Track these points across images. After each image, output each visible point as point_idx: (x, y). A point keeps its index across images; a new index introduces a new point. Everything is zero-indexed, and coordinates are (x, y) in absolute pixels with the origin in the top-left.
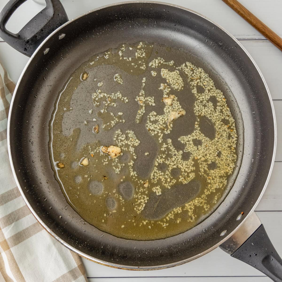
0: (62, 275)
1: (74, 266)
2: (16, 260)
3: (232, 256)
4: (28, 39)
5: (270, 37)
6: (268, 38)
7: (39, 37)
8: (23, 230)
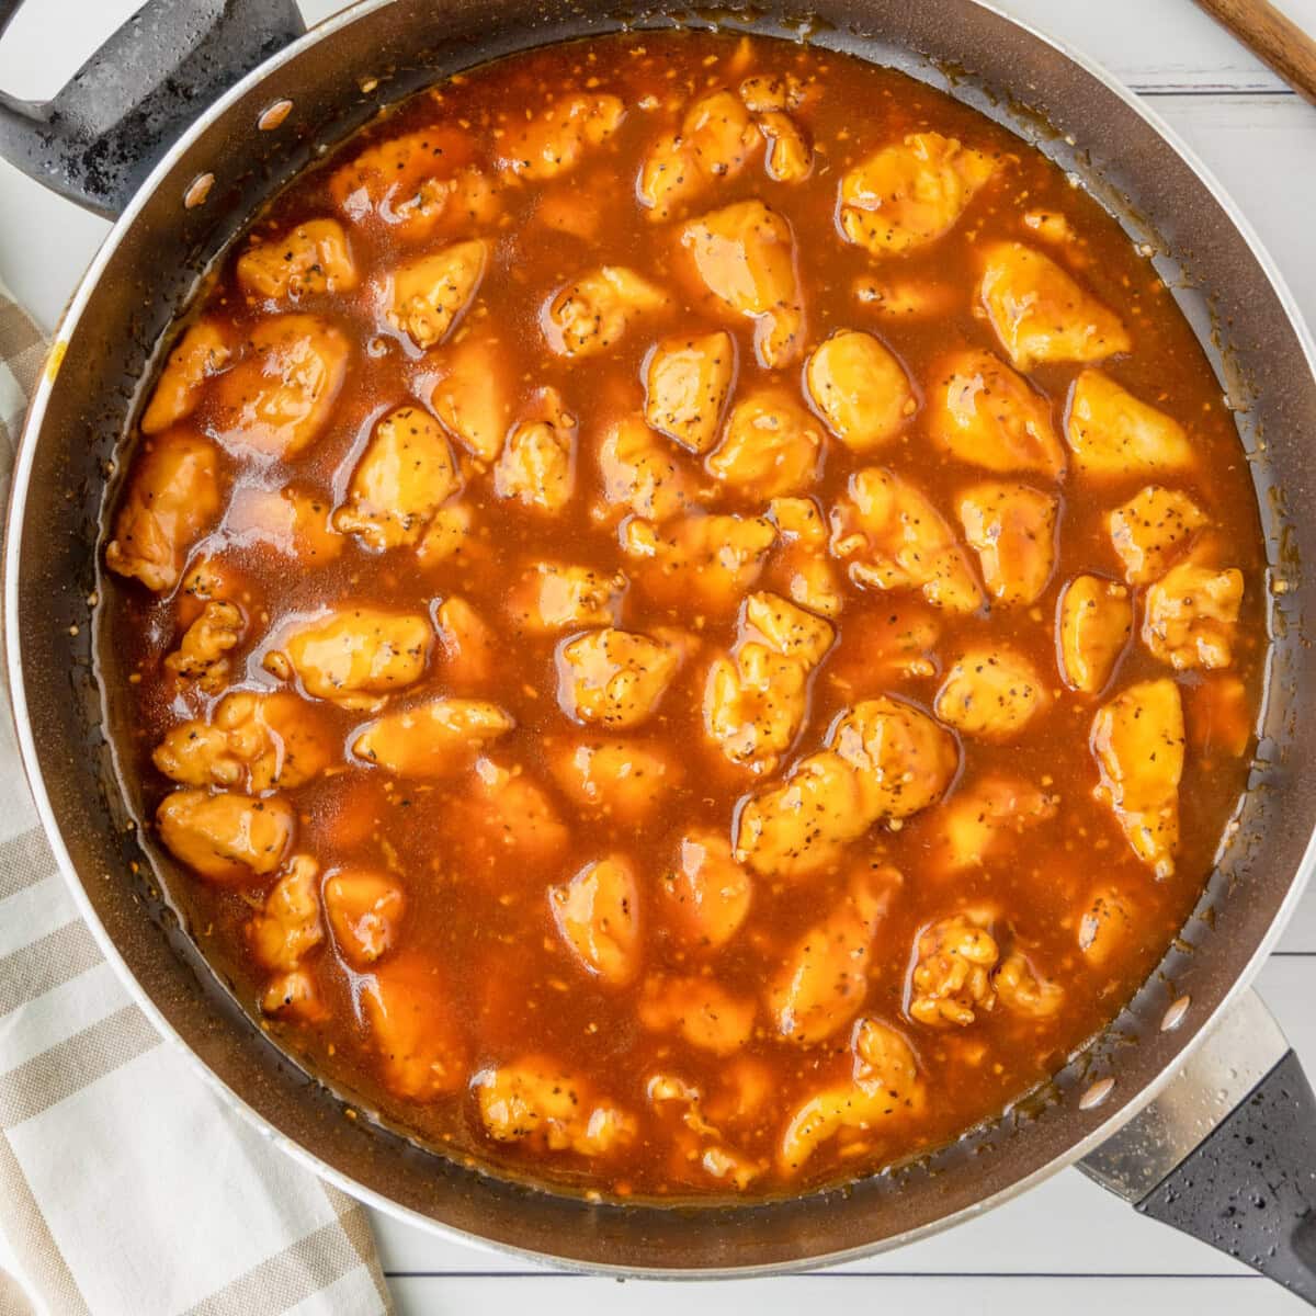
0: (260, 1261)
1: (321, 1218)
2: (32, 1187)
3: (1143, 1208)
4: (102, 129)
5: (1308, 80)
6: (1296, 87)
7: (156, 120)
8: (69, 1041)
